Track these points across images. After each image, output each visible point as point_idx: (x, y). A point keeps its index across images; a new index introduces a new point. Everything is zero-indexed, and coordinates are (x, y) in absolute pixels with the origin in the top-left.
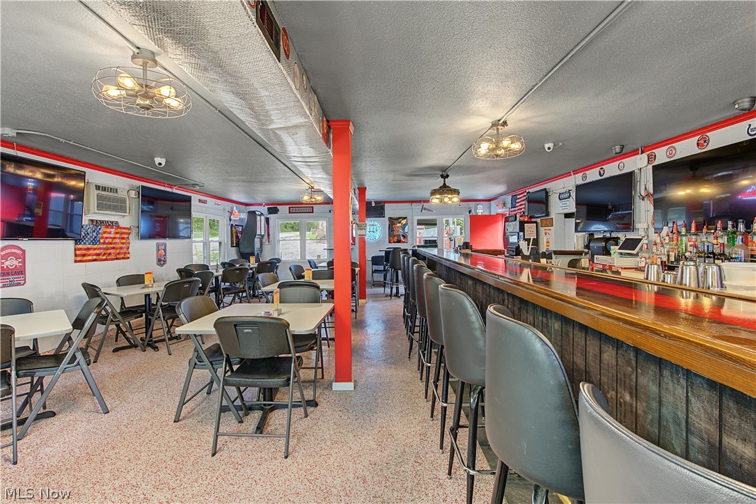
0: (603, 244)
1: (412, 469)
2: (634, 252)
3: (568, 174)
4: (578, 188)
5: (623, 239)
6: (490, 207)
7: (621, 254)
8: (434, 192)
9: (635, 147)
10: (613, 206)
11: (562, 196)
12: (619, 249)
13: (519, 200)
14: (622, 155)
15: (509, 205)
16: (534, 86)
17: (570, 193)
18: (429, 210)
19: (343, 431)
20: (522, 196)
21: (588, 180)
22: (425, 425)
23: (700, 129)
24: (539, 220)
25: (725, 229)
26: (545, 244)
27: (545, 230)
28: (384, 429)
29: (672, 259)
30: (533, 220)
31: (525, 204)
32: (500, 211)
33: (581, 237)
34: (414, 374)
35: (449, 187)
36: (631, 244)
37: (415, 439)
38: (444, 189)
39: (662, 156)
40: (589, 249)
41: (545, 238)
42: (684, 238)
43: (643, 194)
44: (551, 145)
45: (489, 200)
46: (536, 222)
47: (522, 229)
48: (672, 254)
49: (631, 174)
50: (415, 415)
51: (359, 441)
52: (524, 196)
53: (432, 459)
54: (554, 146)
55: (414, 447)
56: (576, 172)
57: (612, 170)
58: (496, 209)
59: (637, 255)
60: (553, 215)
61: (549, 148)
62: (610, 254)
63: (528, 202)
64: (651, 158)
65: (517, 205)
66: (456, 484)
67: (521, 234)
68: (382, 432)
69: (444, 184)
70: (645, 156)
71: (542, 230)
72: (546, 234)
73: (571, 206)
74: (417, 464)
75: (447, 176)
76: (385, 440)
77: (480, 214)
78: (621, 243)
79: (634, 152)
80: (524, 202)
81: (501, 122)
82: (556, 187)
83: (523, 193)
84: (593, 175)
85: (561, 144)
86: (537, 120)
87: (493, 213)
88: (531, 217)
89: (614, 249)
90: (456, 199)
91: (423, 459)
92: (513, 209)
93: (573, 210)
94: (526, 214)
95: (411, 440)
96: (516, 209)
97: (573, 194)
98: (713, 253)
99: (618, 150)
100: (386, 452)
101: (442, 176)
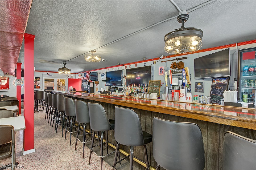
0: (114, 89)
1: (75, 168)
2: (122, 91)
3: (104, 68)
4: (107, 73)
5: (119, 88)
6: (76, 76)
7: (118, 92)
8: (60, 69)
9: (122, 64)
10: (111, 78)
11: (102, 75)
12: (118, 90)
13: (87, 75)
14: (119, 65)
15: (83, 76)
16: (108, 44)
17: (104, 74)
18: (50, 75)
19: (39, 168)
20: (88, 73)
21: (110, 71)
22: (73, 153)
23: (136, 62)
24: (94, 82)
25: (140, 86)
26: (96, 89)
27: (96, 85)
28: (58, 160)
29: (131, 93)
30: (92, 81)
31: (89, 76)
32: (80, 77)
33: (108, 87)
34: (61, 138)
35: (66, 68)
36: (121, 89)
37: (72, 159)
38: (64, 69)
39: (128, 67)
40: (110, 91)
41: (96, 87)
42: (133, 88)
43: (124, 76)
44: (104, 60)
45: (75, 74)
46: (93, 82)
47: (89, 84)
48: (131, 92)
49: (121, 71)
50: (68, 151)
51: (49, 168)
52: (89, 73)
53: (81, 162)
54: (105, 60)
55: (73, 161)
56: (106, 68)
57: (116, 69)
58: (78, 77)
59: (122, 92)
60: (99, 80)
61: (103, 61)
62: (116, 92)
63: (91, 75)
64: (126, 67)
65: (86, 76)
66: (92, 166)
67: (89, 86)
68: (57, 162)
69: (64, 66)
70: (124, 66)
71: (95, 85)
72: (96, 86)
73: (105, 78)
74: (76, 166)
75: (66, 64)
76: (60, 164)
77: (72, 78)
78: (118, 89)
79: (122, 65)
80: (89, 75)
81: (94, 51)
82: (100, 72)
83: (89, 72)
84: (111, 70)
85: (106, 60)
86: (104, 52)
87: (77, 78)
88: (92, 80)
89: (117, 91)
90: (69, 73)
91: (78, 163)
92: (85, 77)
93: (106, 79)
94: (90, 79)
95: (71, 160)
96: (86, 77)
97: (106, 74)
98: (139, 91)
99: (119, 64)
100: (62, 167)
101: (64, 64)
